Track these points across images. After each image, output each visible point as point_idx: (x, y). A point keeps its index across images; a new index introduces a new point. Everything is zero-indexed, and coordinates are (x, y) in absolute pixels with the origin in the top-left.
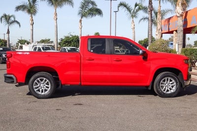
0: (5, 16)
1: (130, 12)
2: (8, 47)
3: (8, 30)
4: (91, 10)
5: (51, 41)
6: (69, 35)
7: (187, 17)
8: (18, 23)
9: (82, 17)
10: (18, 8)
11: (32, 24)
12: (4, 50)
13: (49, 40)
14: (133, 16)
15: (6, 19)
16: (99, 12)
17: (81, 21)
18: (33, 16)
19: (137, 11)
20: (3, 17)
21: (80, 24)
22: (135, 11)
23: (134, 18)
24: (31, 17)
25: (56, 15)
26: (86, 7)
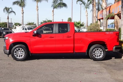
0: (6, 8)
1: (85, 5)
2: (8, 27)
3: (8, 17)
4: (60, 4)
5: (34, 23)
6: (46, 20)
7: (110, 9)
8: (14, 12)
9: (54, 8)
10: (14, 3)
11: (23, 13)
12: (5, 29)
13: (33, 23)
14: (86, 8)
15: (7, 10)
16: (65, 5)
17: (53, 11)
18: (23, 8)
19: (89, 4)
20: (5, 9)
21: (52, 13)
22: (88, 4)
23: (87, 9)
24: (22, 9)
25: (38, 7)
26: (57, 2)
